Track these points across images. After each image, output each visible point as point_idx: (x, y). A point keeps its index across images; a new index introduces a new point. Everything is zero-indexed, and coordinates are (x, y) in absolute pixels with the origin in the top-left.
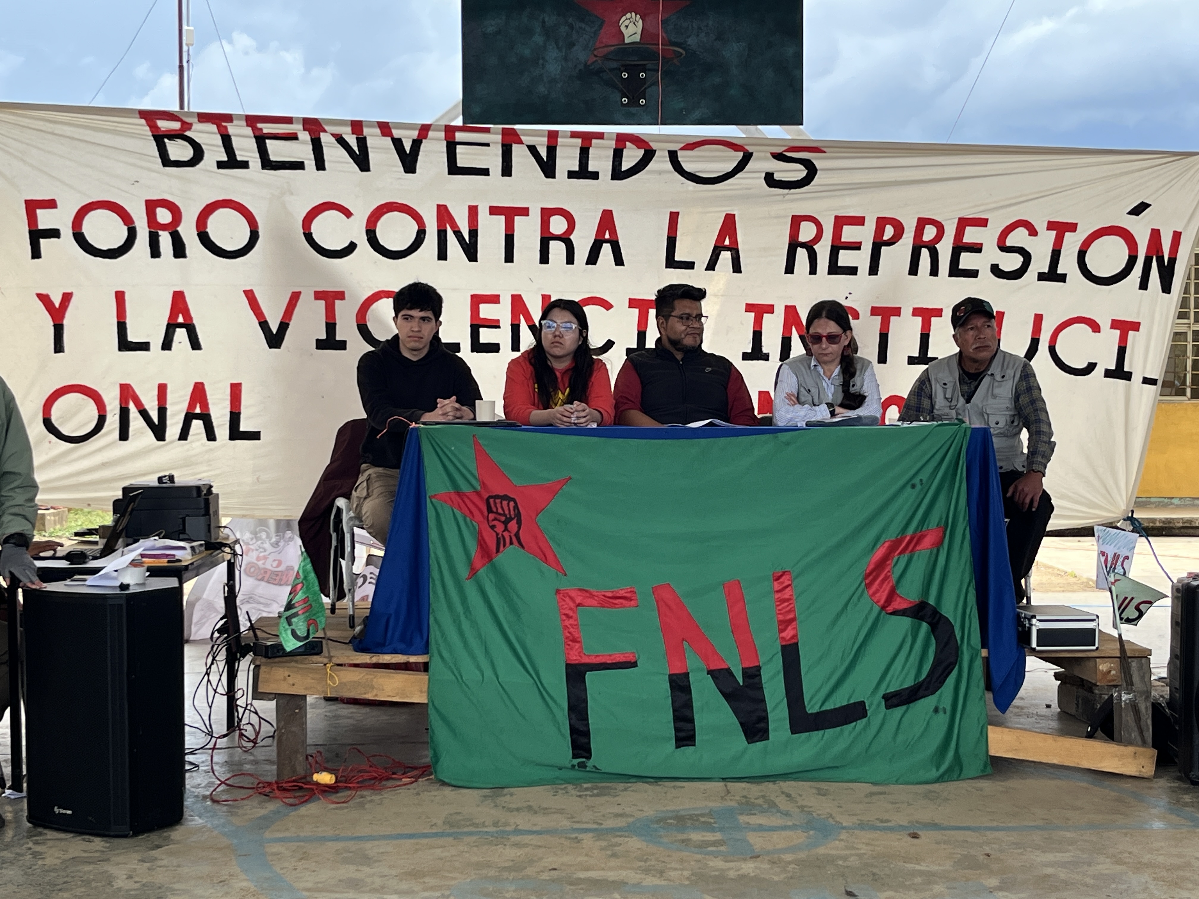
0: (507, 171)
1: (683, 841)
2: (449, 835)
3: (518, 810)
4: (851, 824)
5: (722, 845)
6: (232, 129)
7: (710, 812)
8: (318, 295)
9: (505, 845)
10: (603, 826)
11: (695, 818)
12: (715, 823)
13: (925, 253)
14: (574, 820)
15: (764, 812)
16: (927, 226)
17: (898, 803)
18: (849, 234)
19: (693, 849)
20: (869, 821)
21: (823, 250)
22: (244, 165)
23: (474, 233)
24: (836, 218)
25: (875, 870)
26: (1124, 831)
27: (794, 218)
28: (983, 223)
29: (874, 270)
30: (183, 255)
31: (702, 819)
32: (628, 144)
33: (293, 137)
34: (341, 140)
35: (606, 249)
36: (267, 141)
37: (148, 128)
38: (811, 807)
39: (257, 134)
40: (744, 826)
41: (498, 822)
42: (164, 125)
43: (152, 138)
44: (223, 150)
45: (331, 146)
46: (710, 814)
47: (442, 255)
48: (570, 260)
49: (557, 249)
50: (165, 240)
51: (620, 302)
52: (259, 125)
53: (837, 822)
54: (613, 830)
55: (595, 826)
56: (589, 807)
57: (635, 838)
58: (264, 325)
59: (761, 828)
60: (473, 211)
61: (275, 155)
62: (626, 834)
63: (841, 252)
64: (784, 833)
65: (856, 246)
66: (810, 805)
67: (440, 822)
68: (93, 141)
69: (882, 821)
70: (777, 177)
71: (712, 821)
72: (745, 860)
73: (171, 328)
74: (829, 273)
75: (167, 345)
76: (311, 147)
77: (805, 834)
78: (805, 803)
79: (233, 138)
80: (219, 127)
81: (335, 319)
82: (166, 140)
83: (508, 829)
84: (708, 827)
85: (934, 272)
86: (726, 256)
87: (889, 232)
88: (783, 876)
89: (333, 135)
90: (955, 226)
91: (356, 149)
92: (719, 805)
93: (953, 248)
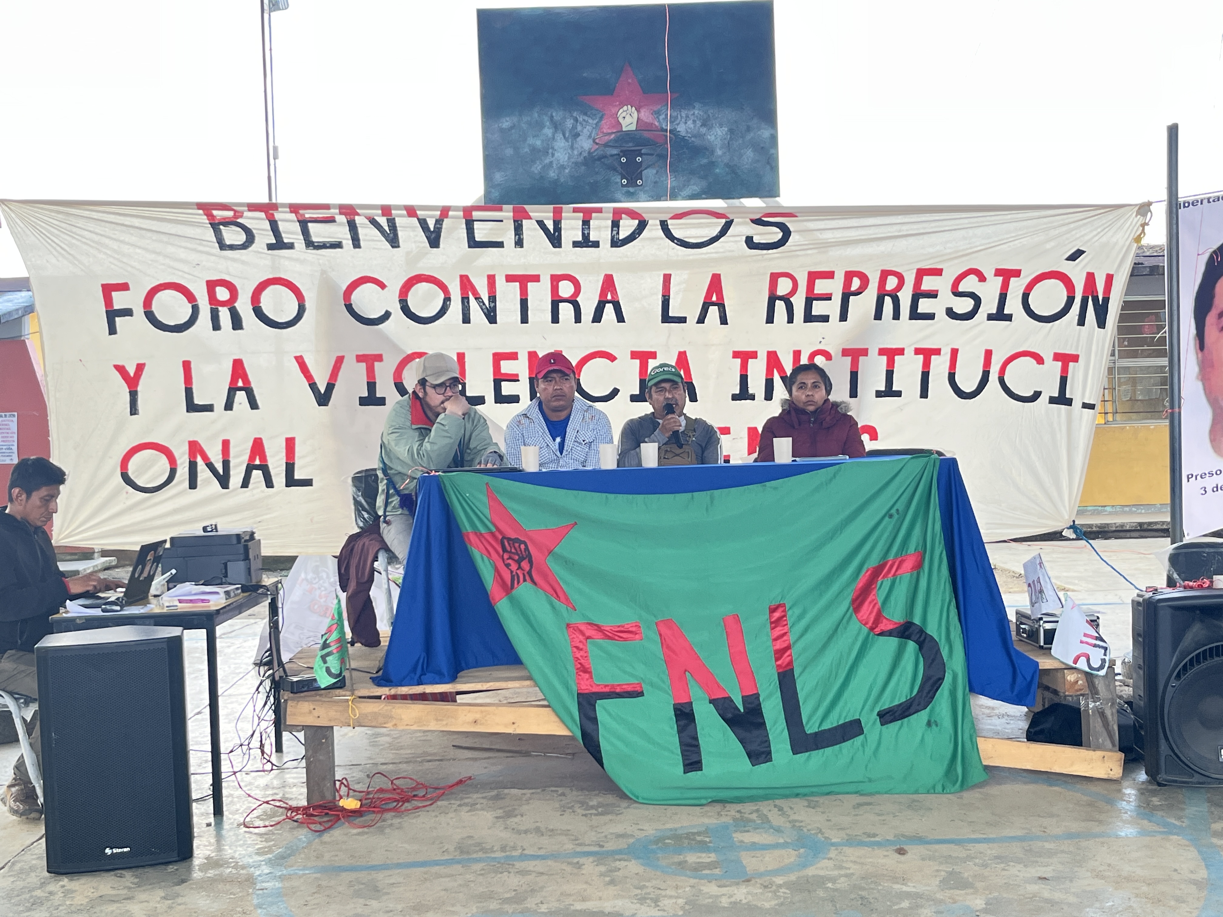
0: (519, 243)
1: (680, 863)
2: (458, 862)
3: (526, 832)
4: (839, 840)
5: (717, 868)
6: (277, 216)
7: (706, 829)
8: (360, 358)
9: (509, 873)
10: (604, 849)
11: (692, 837)
12: (710, 842)
13: (888, 300)
14: (577, 842)
15: (758, 828)
16: (889, 277)
17: (883, 815)
18: (821, 287)
19: (688, 873)
20: (856, 835)
21: (799, 302)
22: (291, 246)
23: (493, 298)
24: (810, 273)
25: (863, 893)
26: (1101, 840)
27: (772, 275)
28: (938, 272)
29: (843, 317)
30: (241, 328)
31: (699, 838)
32: (623, 216)
33: (330, 220)
34: (374, 222)
35: (609, 309)
36: (310, 225)
37: (205, 217)
38: (802, 822)
39: (300, 219)
40: (738, 844)
41: (506, 846)
42: (219, 214)
43: (210, 226)
44: (271, 233)
45: (364, 226)
46: (706, 832)
47: (466, 319)
48: (578, 319)
49: (566, 310)
50: (224, 314)
51: (623, 355)
52: (301, 212)
53: (826, 838)
54: (613, 853)
55: (596, 849)
56: (592, 827)
57: (633, 861)
58: (313, 386)
59: (754, 847)
60: (491, 280)
61: (316, 236)
62: (625, 857)
63: (814, 302)
64: (777, 852)
65: (827, 297)
66: (800, 818)
67: (451, 848)
68: (158, 230)
69: (869, 836)
70: (756, 240)
71: (708, 840)
72: (737, 884)
73: (232, 390)
74: (805, 322)
75: (229, 406)
76: (348, 228)
77: (796, 852)
78: (796, 817)
79: (279, 223)
80: (266, 213)
81: (375, 378)
82: (221, 227)
83: (514, 853)
84: (703, 847)
85: (896, 316)
86: (713, 311)
87: (856, 283)
88: (773, 903)
89: (366, 218)
90: (914, 276)
91: (387, 228)
92: (715, 821)
93: (913, 295)
